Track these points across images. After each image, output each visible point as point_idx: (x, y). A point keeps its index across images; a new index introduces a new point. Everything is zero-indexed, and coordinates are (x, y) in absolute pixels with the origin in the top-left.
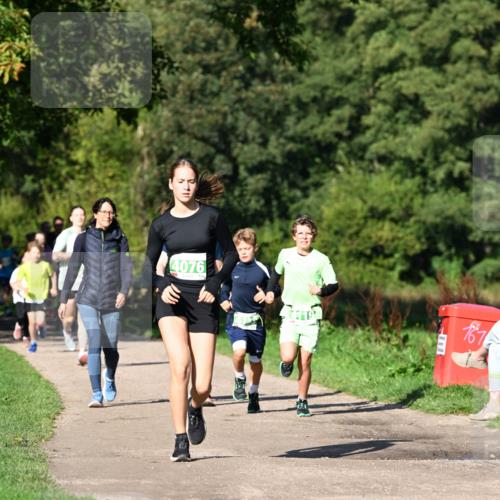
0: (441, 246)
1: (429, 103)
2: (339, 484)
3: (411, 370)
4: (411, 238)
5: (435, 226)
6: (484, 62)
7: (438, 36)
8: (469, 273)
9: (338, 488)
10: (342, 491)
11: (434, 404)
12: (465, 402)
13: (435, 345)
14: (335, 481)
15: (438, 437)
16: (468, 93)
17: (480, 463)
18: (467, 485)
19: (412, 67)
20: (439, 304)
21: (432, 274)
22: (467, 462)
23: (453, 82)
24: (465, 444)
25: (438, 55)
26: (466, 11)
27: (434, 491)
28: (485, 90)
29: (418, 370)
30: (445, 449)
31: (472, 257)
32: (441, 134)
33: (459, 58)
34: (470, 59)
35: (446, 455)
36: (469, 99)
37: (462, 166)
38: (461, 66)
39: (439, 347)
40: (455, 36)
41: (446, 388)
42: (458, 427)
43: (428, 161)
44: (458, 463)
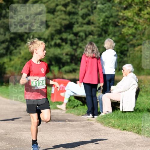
0: (53, 63)
2: (25, 129)
5: (51, 57)
6: (65, 12)
7: (53, 5)
8: (61, 70)
9: (25, 130)
10: (26, 131)
14: (24, 128)
16: (60, 20)
17: (64, 123)
18: (60, 129)
22: (60, 123)
23: (56, 18)
24: (60, 118)
25: (52, 10)
27: (51, 131)
28: (65, 20)
30: (54, 119)
31: (61, 66)
32: (53, 32)
33: (58, 11)
34: (61, 11)
35: (54, 121)
36: (61, 22)
37: (58, 41)
38: (59, 13)
39: (52, 91)
41: (54, 102)
42: (57, 113)
43: (50, 40)
44: (58, 123)
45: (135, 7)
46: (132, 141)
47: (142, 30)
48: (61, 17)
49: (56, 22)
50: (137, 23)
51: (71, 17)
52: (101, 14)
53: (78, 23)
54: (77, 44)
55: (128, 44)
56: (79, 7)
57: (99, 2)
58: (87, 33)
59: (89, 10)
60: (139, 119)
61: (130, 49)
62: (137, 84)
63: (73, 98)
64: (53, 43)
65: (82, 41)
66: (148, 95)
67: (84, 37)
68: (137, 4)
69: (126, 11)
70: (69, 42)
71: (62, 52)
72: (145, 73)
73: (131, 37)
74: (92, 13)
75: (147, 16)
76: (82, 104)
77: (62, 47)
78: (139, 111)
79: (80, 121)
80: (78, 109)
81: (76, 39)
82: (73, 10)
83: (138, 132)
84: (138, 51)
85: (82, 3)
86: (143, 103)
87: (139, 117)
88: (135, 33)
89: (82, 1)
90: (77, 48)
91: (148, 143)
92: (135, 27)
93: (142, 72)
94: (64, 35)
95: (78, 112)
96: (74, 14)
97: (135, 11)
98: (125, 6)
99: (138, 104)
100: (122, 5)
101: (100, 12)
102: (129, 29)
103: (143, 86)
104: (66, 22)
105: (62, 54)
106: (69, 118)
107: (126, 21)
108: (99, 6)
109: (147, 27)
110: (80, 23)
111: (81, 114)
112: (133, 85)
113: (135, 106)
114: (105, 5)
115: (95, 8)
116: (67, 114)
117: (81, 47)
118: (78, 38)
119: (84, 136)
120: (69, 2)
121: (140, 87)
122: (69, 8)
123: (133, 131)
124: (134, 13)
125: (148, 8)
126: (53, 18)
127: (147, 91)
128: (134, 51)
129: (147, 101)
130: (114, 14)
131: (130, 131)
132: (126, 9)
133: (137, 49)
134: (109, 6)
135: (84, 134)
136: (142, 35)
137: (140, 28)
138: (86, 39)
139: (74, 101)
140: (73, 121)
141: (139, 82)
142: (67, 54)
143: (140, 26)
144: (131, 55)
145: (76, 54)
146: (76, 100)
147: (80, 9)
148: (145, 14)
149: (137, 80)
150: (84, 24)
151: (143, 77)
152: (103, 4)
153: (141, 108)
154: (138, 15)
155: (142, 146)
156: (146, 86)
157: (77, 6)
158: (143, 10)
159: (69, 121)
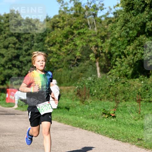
0: (7, 79)
1: (5, 55)
3: (2, 100)
4: (2, 78)
5: (6, 75)
6: (14, 48)
7: (6, 43)
11: (6, 106)
12: (11, 105)
13: (6, 96)
15: (6, 111)
16: (11, 53)
17: (14, 116)
18: (12, 120)
19: (2, 48)
20: (7, 89)
21: (6, 84)
22: (12, 116)
23: (9, 51)
24: (11, 112)
25: (6, 47)
26: (11, 39)
28: (14, 53)
29: (3, 100)
30: (8, 113)
32: (7, 60)
33: (10, 47)
34: (12, 47)
35: (8, 114)
37: (10, 66)
38: (10, 49)
40: (9, 44)
41: (8, 103)
42: (10, 110)
43: (5, 65)
44: (10, 116)
45: (57, 45)
46: (56, 127)
47: (62, 59)
48: (12, 51)
49: (9, 54)
50: (59, 54)
51: (18, 51)
52: (37, 49)
53: (22, 55)
54: (22, 68)
55: (53, 67)
56: (23, 45)
57: (35, 41)
58: (28, 61)
59: (29, 47)
60: (60, 113)
61: (54, 70)
62: (59, 92)
63: (20, 101)
64: (7, 67)
65: (25, 65)
66: (65, 99)
67: (26, 63)
68: (58, 43)
69: (52, 47)
70: (17, 66)
71: (13, 72)
72: (64, 85)
73: (55, 64)
74: (31, 48)
75: (65, 50)
76: (25, 104)
77: (12, 70)
78: (61, 108)
79: (24, 114)
80: (23, 107)
81: (21, 65)
82: (20, 47)
83: (60, 121)
84: (59, 71)
85: (25, 43)
86: (63, 103)
87: (60, 112)
88: (58, 61)
89: (25, 41)
90: (22, 70)
91: (66, 128)
92: (58, 57)
93: (62, 85)
94: (14, 62)
95: (23, 109)
96: (20, 49)
97: (57, 48)
98: (51, 44)
99: (60, 104)
100: (50, 44)
101: (36, 48)
102: (54, 58)
103: (63, 93)
104: (15, 54)
105: (13, 74)
106: (17, 113)
107: (52, 54)
108: (35, 44)
109: (65, 57)
110: (23, 55)
111: (25, 110)
112: (57, 92)
113: (58, 105)
114: (39, 43)
115: (33, 45)
116: (16, 110)
117: (24, 69)
118: (22, 64)
119: (27, 124)
120: (17, 42)
121: (61, 94)
122: (17, 46)
123: (57, 121)
124: (57, 49)
125: (65, 46)
126: (7, 52)
127: (65, 96)
128: (57, 71)
129: (65, 102)
130: (44, 49)
131: (55, 121)
132: (52, 46)
133: (59, 70)
134: (42, 44)
135: (26, 123)
136: (62, 62)
137: (61, 58)
138: (27, 64)
139: (20, 102)
140: (20, 114)
141: (60, 91)
142: (16, 74)
143: (61, 57)
144: (55, 74)
145: (21, 74)
146: (22, 102)
147: (23, 46)
148: (63, 49)
149: (59, 89)
150: (26, 55)
151: (62, 88)
152: (38, 43)
153: (61, 107)
154: (59, 50)
155: (62, 130)
156: (64, 93)
157: (21, 44)
158: (63, 47)
159: (17, 114)
